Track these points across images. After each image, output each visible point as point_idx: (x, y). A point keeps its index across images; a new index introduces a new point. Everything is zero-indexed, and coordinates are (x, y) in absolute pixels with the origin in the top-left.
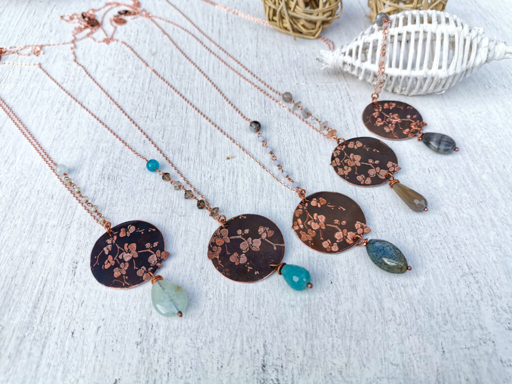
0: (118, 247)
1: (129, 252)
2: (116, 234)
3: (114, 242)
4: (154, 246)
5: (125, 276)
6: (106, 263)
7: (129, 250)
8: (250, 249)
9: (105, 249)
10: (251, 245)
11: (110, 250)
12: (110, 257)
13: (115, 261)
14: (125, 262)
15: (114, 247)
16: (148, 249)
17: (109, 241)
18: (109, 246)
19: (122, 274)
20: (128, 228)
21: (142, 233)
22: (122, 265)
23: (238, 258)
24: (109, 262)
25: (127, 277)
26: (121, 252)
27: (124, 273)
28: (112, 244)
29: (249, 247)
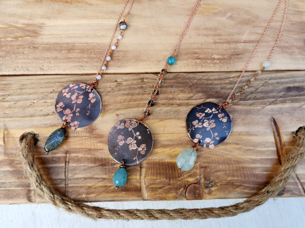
0: (211, 117)
1: (210, 124)
2: (219, 112)
3: (214, 113)
4: (216, 138)
5: (194, 128)
6: (200, 113)
7: (210, 123)
8: (129, 144)
9: (208, 109)
10: (132, 144)
11: (208, 113)
12: (204, 115)
13: (202, 118)
14: (202, 124)
15: (211, 114)
16: (214, 135)
17: (214, 109)
18: (211, 111)
19: (195, 126)
20: (225, 117)
21: (223, 127)
22: (200, 124)
23: (121, 140)
24: (201, 115)
25: (194, 129)
26: (208, 119)
27: (196, 127)
28: (212, 112)
29: (130, 143)
